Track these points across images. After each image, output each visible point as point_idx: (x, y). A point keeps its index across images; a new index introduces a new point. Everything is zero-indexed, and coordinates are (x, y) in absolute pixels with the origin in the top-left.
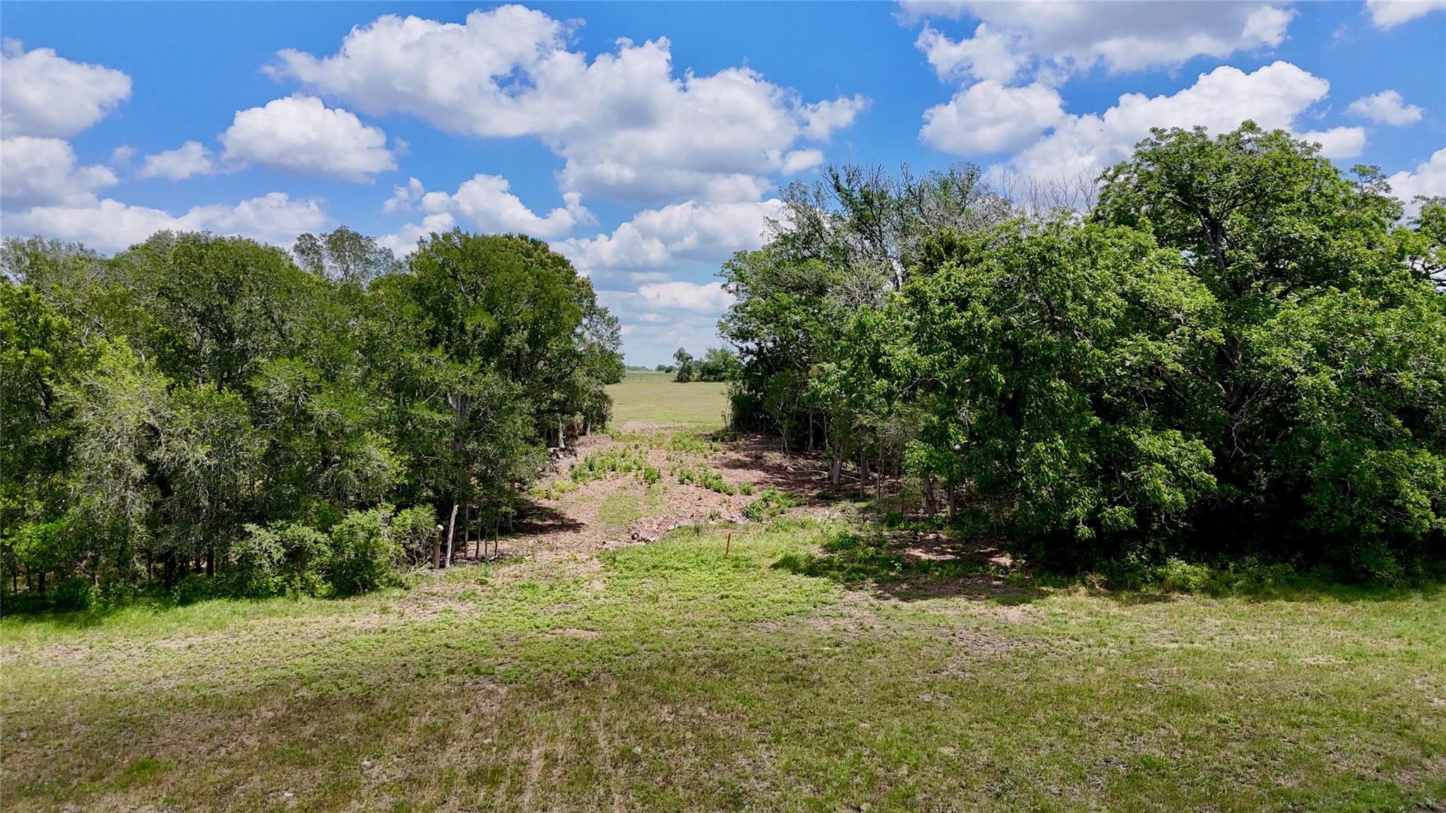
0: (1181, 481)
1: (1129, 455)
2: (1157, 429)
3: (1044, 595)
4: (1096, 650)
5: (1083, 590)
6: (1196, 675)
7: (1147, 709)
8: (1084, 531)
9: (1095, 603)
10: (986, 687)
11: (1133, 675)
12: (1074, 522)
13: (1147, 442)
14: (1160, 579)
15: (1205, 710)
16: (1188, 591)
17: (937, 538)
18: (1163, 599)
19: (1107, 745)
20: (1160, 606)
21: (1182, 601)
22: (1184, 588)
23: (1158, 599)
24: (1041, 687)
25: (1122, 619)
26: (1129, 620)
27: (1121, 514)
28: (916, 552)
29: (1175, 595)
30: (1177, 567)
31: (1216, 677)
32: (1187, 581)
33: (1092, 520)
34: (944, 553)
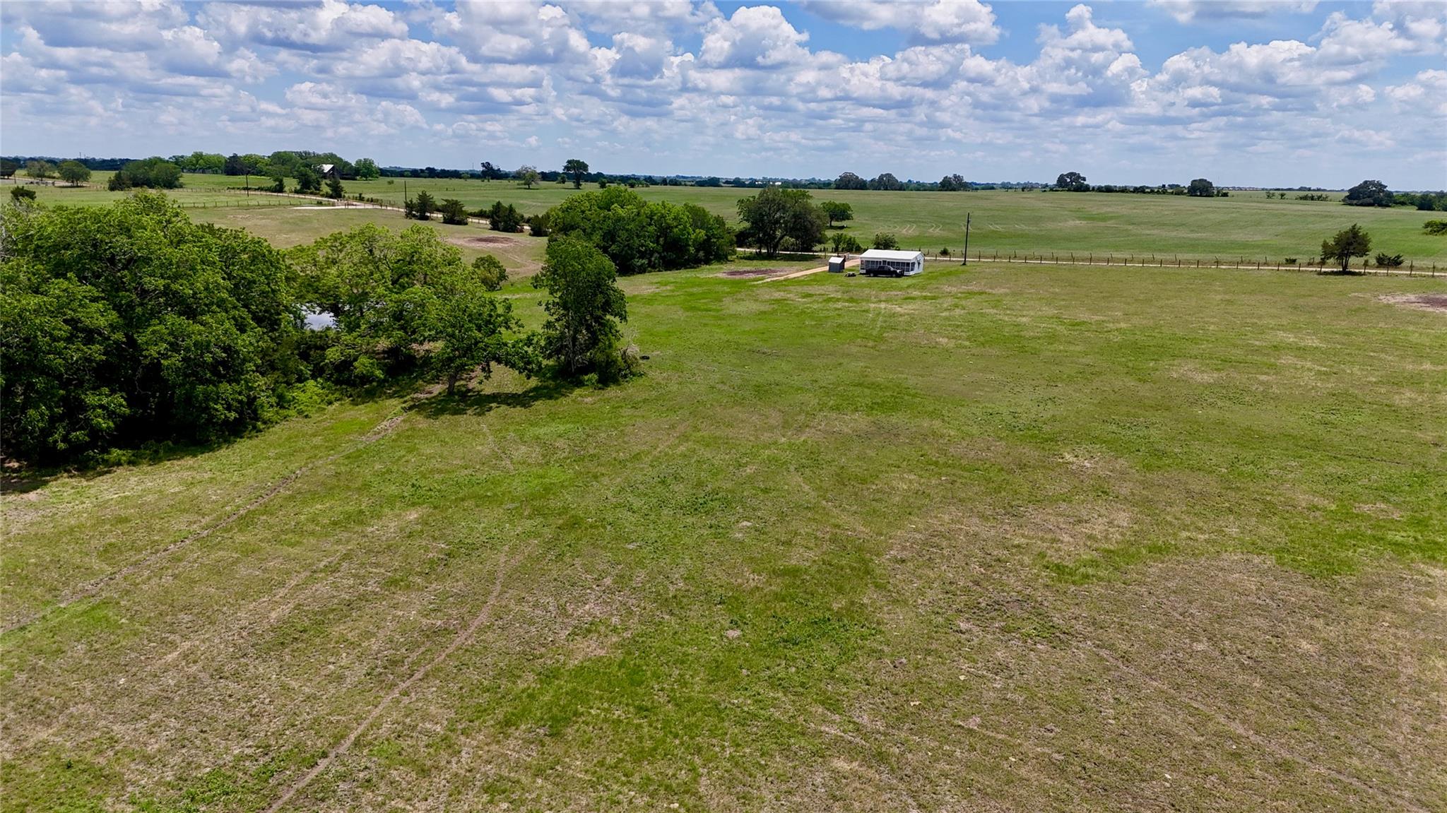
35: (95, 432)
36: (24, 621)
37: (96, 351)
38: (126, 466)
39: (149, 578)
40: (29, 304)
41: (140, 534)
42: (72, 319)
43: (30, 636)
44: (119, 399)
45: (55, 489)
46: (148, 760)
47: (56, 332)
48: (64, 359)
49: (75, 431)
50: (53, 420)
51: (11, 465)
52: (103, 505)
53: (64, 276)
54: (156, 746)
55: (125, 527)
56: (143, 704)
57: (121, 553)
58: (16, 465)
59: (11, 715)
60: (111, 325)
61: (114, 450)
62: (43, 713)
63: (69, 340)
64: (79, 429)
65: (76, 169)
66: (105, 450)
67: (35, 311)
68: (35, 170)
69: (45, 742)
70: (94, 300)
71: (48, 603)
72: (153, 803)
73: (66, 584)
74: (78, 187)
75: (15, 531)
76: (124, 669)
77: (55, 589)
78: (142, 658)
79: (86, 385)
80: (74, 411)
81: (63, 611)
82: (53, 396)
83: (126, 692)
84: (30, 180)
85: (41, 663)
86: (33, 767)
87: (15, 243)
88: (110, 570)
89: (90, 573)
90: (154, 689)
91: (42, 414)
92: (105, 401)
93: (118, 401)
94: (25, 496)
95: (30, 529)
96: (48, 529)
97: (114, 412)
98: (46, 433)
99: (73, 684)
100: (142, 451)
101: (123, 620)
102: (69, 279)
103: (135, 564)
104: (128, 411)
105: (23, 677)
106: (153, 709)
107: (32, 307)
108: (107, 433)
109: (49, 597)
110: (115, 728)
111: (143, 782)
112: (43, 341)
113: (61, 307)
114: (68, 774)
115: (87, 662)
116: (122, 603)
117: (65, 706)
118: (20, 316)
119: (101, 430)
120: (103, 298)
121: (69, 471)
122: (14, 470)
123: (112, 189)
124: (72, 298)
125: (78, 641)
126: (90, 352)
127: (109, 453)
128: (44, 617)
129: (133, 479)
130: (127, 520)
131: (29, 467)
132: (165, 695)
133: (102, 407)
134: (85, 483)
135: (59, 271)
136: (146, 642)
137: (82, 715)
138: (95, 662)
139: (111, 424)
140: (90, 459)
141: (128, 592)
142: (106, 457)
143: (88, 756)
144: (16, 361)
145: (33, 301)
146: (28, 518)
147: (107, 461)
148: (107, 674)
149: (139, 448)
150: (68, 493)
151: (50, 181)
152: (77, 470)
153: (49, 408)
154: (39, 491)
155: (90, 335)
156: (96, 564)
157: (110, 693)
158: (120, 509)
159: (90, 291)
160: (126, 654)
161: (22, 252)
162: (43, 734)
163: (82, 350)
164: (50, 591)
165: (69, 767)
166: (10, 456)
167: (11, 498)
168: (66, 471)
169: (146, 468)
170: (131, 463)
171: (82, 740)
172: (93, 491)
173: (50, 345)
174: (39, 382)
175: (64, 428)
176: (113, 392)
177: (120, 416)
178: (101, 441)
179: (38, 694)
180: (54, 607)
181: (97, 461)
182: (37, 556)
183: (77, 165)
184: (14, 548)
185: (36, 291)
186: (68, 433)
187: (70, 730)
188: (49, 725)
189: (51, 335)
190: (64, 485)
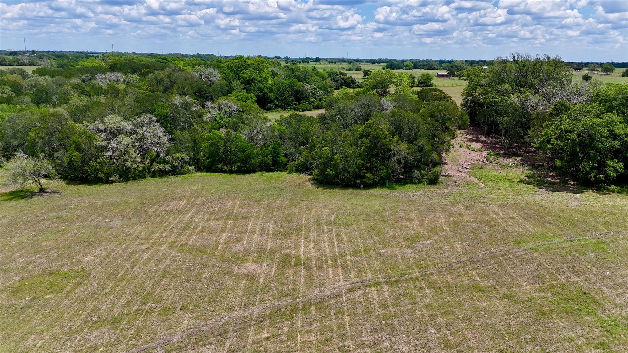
0: (616, 171)
1: (605, 166)
2: (612, 159)
3: (583, 192)
4: (596, 204)
5: (591, 191)
6: (615, 209)
7: (606, 215)
8: (593, 179)
9: (594, 194)
10: (578, 210)
11: (603, 209)
12: (591, 177)
13: (610, 163)
14: (608, 190)
15: (616, 215)
16: (614, 192)
17: (552, 175)
18: (609, 194)
19: (601, 219)
20: (608, 195)
21: (613, 194)
22: (613, 192)
23: (608, 194)
24: (588, 210)
25: (600, 198)
26: (602, 198)
27: (601, 176)
28: (549, 179)
29: (611, 193)
30: (613, 187)
31: (618, 210)
32: (614, 190)
33: (595, 177)
34: (556, 180)
35: (607, 177)
36: (572, 239)
37: (617, 144)
38: (616, 193)
39: (622, 239)
40: (596, 121)
41: (620, 221)
42: (611, 130)
43: (574, 244)
44: (621, 165)
45: (586, 195)
46: (616, 305)
47: (603, 134)
48: (603, 145)
49: (600, 174)
50: (593, 168)
51: (571, 182)
52: (606, 206)
53: (612, 112)
54: (619, 302)
55: (614, 217)
56: (616, 284)
57: (611, 226)
58: (573, 183)
59: (566, 268)
60: (625, 134)
61: (612, 185)
62: (577, 272)
63: (607, 138)
64: (602, 174)
65: (609, 67)
66: (609, 185)
67: (597, 124)
68: (591, 68)
69: (577, 282)
70: (621, 123)
71: (581, 235)
72: (616, 321)
73: (588, 231)
74: (608, 75)
75: (570, 207)
76: (609, 269)
77: (584, 231)
78: (617, 268)
79: (608, 157)
80: (601, 166)
81: (586, 240)
82: (596, 159)
83: (609, 277)
84: (588, 72)
85: (577, 255)
86: (572, 288)
87: (592, 97)
88: (606, 231)
89: (597, 229)
90: (620, 281)
91: (589, 165)
92: (615, 165)
93: (620, 166)
94: (575, 195)
95: (576, 207)
96: (583, 209)
97: (617, 170)
98: (588, 173)
99: (588, 267)
100: (624, 189)
101: (610, 251)
102: (614, 114)
103: (617, 232)
104: (623, 171)
105: (571, 257)
106: (620, 288)
107: (597, 122)
108: (612, 178)
109: (581, 233)
110: (603, 288)
111: (613, 312)
112: (597, 136)
113: (608, 124)
114: (585, 296)
115: (595, 261)
116: (610, 245)
117: (585, 273)
118: (592, 126)
119: (610, 177)
120: (624, 122)
121: (593, 190)
122: (572, 185)
123: (623, 76)
124: (613, 121)
125: (592, 252)
126: (614, 144)
127: (610, 186)
128: (579, 240)
129: (619, 199)
130: (615, 214)
131: (577, 185)
132: (625, 284)
133: (613, 167)
134: (598, 196)
135: (610, 110)
136: (619, 262)
137: (591, 279)
138: (598, 262)
139: (615, 175)
140: (602, 187)
141: (613, 242)
142: (608, 187)
143: (592, 293)
144: (584, 143)
145: (597, 121)
146: (576, 204)
147: (609, 189)
148: (602, 268)
149: (623, 187)
150: (591, 198)
151: (596, 72)
152: (596, 190)
153: (593, 164)
154: (580, 194)
155: (615, 137)
156: (601, 227)
157: (603, 276)
158: (612, 209)
159: (620, 119)
160: (611, 264)
161: (594, 101)
162: (577, 279)
163: (611, 143)
164: (582, 231)
165: (585, 294)
166: (571, 179)
167: (570, 194)
168: (591, 189)
169: (624, 196)
170: (618, 192)
171: (591, 287)
172: (601, 200)
173: (600, 139)
174: (592, 153)
175: (595, 172)
176: (619, 162)
177: (619, 172)
178: (609, 181)
179: (575, 265)
180: (583, 238)
181: (605, 188)
182: (578, 217)
183: (610, 65)
184: (569, 212)
185: (598, 117)
186: (597, 175)
187: (586, 282)
188: (579, 277)
189: (601, 135)
190: (590, 194)
